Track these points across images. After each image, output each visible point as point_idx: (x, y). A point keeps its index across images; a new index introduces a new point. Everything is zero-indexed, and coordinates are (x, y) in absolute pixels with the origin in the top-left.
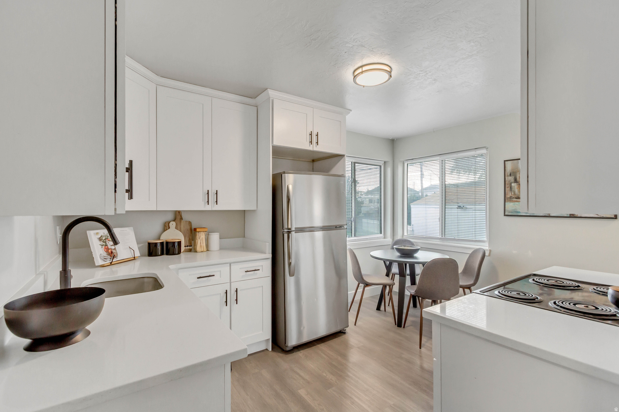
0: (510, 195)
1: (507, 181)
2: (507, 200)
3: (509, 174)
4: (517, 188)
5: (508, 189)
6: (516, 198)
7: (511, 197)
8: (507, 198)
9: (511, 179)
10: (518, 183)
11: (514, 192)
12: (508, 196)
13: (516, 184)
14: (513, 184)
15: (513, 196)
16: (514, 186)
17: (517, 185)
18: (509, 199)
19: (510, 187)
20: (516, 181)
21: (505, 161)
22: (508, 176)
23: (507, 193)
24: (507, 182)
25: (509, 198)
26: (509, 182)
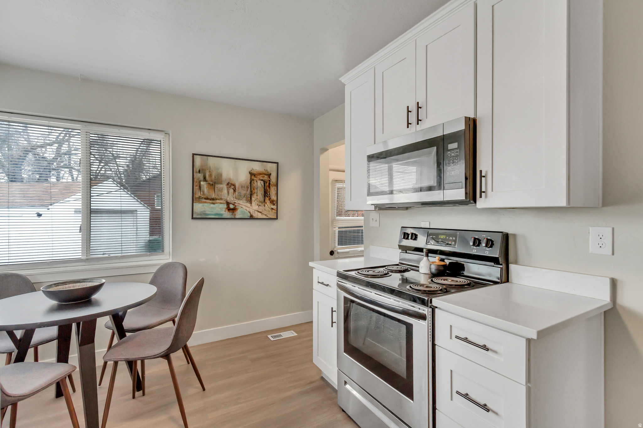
0: (199, 195)
1: (196, 178)
2: (196, 200)
3: (198, 170)
4: (206, 188)
5: (197, 187)
6: (205, 199)
7: (200, 197)
8: (195, 198)
9: (200, 176)
10: (207, 182)
11: (203, 192)
12: (197, 196)
13: (205, 182)
14: (202, 183)
15: (202, 197)
16: (203, 185)
17: (206, 184)
18: (198, 200)
19: (198, 186)
20: (206, 180)
21: (194, 154)
22: (197, 172)
23: (195, 192)
24: (195, 180)
25: (198, 198)
26: (198, 179)
